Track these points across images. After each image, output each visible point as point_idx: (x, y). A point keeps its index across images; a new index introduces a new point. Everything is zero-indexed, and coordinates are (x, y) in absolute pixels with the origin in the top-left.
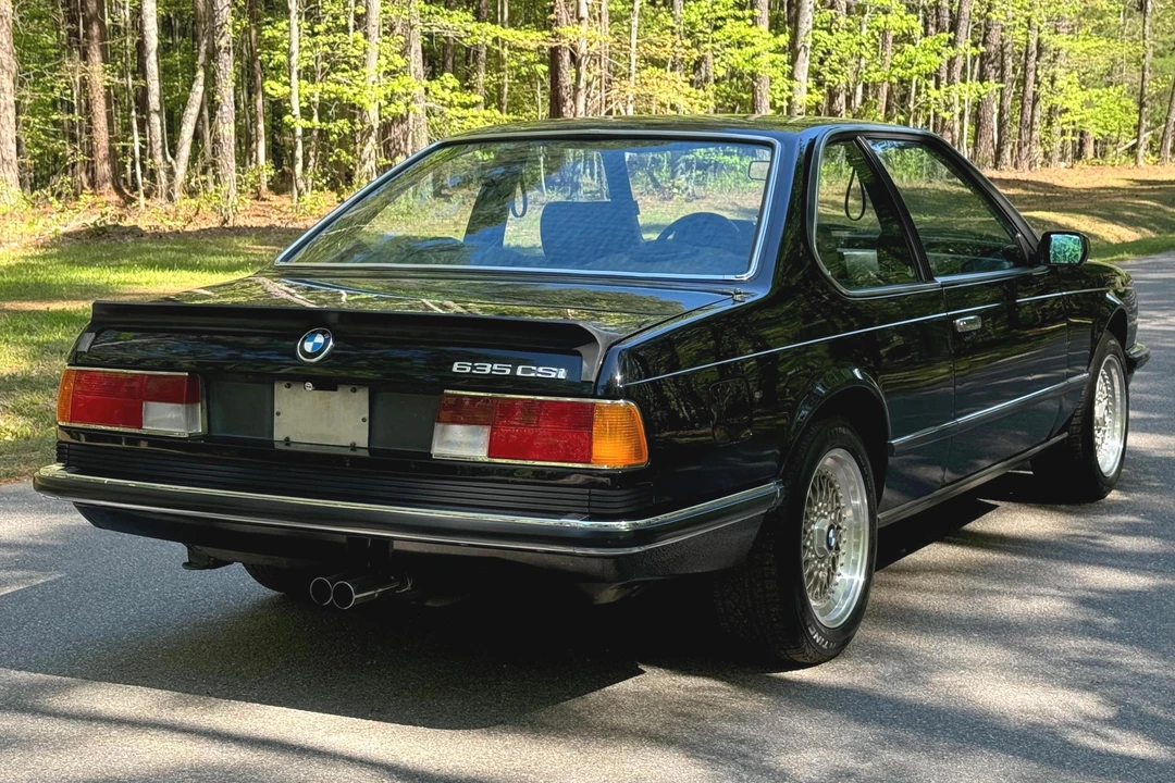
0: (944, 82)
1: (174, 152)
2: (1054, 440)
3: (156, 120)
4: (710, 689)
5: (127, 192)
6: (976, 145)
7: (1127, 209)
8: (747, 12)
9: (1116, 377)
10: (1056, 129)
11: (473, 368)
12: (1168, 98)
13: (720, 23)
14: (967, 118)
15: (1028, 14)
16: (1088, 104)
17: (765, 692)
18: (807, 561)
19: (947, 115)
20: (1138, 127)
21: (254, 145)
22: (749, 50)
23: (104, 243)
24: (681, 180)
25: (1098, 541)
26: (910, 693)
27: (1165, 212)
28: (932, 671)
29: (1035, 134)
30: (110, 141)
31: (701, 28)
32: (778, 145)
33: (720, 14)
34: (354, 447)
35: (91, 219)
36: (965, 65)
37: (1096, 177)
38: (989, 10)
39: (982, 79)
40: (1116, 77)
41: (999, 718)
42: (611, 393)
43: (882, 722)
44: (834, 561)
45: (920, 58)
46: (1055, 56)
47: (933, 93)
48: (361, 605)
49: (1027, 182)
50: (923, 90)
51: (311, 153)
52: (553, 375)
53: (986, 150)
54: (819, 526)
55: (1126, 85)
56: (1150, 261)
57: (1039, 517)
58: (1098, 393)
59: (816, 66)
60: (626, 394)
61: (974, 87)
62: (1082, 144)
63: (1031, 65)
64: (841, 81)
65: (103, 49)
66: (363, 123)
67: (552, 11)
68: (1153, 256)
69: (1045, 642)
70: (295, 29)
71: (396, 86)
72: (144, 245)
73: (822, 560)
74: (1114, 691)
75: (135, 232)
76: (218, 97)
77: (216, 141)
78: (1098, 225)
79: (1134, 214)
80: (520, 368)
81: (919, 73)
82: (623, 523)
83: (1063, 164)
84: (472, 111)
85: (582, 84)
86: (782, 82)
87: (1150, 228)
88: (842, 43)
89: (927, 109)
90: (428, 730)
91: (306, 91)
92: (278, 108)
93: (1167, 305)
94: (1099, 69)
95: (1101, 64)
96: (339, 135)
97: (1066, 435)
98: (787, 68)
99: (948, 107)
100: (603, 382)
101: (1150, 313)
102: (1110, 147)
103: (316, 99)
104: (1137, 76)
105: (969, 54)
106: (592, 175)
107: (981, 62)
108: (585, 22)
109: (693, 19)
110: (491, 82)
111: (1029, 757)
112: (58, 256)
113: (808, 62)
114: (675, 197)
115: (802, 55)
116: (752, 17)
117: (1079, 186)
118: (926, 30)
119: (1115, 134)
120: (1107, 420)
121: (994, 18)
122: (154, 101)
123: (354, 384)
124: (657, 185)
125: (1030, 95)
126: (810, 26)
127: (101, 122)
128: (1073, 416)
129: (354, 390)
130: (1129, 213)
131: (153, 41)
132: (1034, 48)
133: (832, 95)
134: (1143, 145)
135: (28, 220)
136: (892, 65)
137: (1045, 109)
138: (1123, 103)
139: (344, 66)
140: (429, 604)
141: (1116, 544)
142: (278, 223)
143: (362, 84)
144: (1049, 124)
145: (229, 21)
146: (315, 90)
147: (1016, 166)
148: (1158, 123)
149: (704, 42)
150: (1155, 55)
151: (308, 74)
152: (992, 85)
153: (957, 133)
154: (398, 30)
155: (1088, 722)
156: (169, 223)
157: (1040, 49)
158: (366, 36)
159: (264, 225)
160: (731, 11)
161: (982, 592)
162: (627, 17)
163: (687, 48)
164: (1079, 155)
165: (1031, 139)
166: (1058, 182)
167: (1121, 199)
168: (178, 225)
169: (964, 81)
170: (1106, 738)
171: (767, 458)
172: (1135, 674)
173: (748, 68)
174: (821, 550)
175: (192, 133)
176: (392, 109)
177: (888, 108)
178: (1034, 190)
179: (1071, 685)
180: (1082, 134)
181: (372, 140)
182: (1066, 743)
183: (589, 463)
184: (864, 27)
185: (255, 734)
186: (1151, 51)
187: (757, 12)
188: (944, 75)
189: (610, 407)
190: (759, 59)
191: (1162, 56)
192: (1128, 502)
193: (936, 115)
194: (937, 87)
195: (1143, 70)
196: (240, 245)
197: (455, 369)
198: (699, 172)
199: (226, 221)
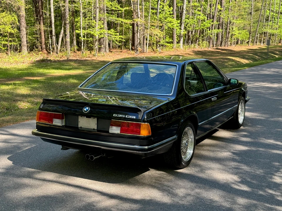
0: (211, 29)
1: (58, 44)
2: (230, 118)
3: (54, 37)
4: (163, 174)
5: (48, 51)
6: (217, 42)
7: (247, 56)
8: (172, 16)
9: (243, 105)
10: (233, 38)
11: (117, 115)
12: (255, 32)
13: (166, 18)
14: (215, 36)
15: (228, 15)
16: (239, 33)
17: (173, 175)
18: (182, 149)
19: (211, 36)
20: (249, 38)
21: (73, 41)
22: (172, 24)
23: (44, 63)
24: (158, 49)
25: (238, 139)
26: (201, 175)
27: (254, 56)
28: (206, 170)
29: (229, 39)
30: (45, 41)
31: (163, 19)
32: (177, 66)
33: (166, 16)
34: (94, 129)
35: (42, 58)
36: (215, 25)
37: (241, 48)
38: (220, 15)
39: (218, 29)
40: (245, 28)
41: (218, 181)
42: (144, 122)
43: (196, 182)
44: (187, 148)
45: (206, 24)
46: (233, 24)
47: (209, 31)
48: (95, 159)
49: (227, 49)
50: (207, 31)
51: (85, 44)
52: (133, 118)
53: (219, 43)
54: (184, 142)
55: (247, 30)
56: (251, 69)
57: (227, 133)
58: (239, 108)
59: (185, 26)
60: (147, 122)
61: (217, 30)
62: (238, 41)
63: (228, 26)
64: (190, 29)
65: (43, 22)
66: (95, 39)
67: (133, 16)
68: (251, 68)
69: (228, 163)
70: (81, 19)
71: (102, 31)
72: (52, 64)
73: (185, 148)
74: (241, 175)
75: (50, 60)
76: (66, 33)
77: (66, 42)
78: (240, 60)
79: (248, 57)
80: (126, 116)
81: (206, 27)
82: (146, 147)
83: (234, 45)
84: (117, 36)
85: (139, 31)
86: (179, 30)
87: (251, 60)
88: (190, 21)
89: (207, 35)
90: (108, 184)
91: (84, 32)
92: (78, 35)
93: (254, 80)
94: (242, 26)
95: (242, 25)
96: (90, 41)
97: (233, 117)
98: (180, 27)
99: (211, 34)
100: (143, 119)
101: (250, 82)
102: (243, 42)
103: (86, 33)
104: (249, 28)
105: (216, 24)
106: (140, 47)
107: (218, 25)
108: (139, 18)
109: (161, 17)
110: (120, 29)
111: (224, 190)
112: (35, 66)
113: (184, 25)
114: (157, 53)
115: (183, 24)
116: (173, 17)
117: (237, 50)
118: (208, 19)
119: (245, 39)
120: (241, 113)
121: (221, 16)
122: (54, 33)
123: (94, 117)
124: (153, 50)
125: (228, 32)
126: (184, 18)
127: (43, 37)
128: (234, 113)
129: (94, 118)
130: (247, 57)
131: (53, 21)
132: (229, 22)
133: (188, 32)
134: (250, 41)
135: (29, 57)
136: (201, 26)
137: (231, 34)
138: (246, 33)
139: (91, 27)
140: (109, 158)
141: (242, 139)
142: (78, 59)
143: (95, 31)
144: (232, 37)
145: (68, 18)
146: (86, 32)
147: (225, 46)
148: (253, 37)
149: (163, 22)
150: (253, 23)
151: (84, 28)
152: (221, 30)
153: (213, 39)
154: (102, 19)
155: (236, 183)
156: (57, 58)
157: (230, 22)
158: (96, 21)
159: (76, 59)
160: (169, 16)
161: (216, 151)
162: (148, 17)
163: (160, 23)
164: (237, 43)
165: (228, 40)
166: (233, 50)
167: (245, 54)
168: (59, 59)
169: (215, 29)
170: (239, 186)
171: (176, 126)
172: (245, 171)
173: (172, 27)
174: (185, 146)
175: (61, 40)
176: (101, 36)
177: (200, 34)
178: (228, 51)
179: (232, 173)
180: (238, 39)
181: (97, 42)
182: (231, 187)
183: (140, 135)
184: (195, 18)
185: (75, 184)
186: (252, 22)
187: (174, 16)
188: (211, 28)
189: (144, 124)
190: (174, 25)
191: (254, 23)
192: (244, 129)
193: (209, 36)
194: (209, 30)
195: (251, 26)
196: (71, 64)
197: (114, 116)
198: (162, 47)
199: (68, 58)
